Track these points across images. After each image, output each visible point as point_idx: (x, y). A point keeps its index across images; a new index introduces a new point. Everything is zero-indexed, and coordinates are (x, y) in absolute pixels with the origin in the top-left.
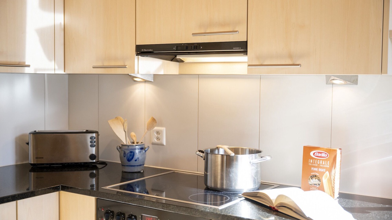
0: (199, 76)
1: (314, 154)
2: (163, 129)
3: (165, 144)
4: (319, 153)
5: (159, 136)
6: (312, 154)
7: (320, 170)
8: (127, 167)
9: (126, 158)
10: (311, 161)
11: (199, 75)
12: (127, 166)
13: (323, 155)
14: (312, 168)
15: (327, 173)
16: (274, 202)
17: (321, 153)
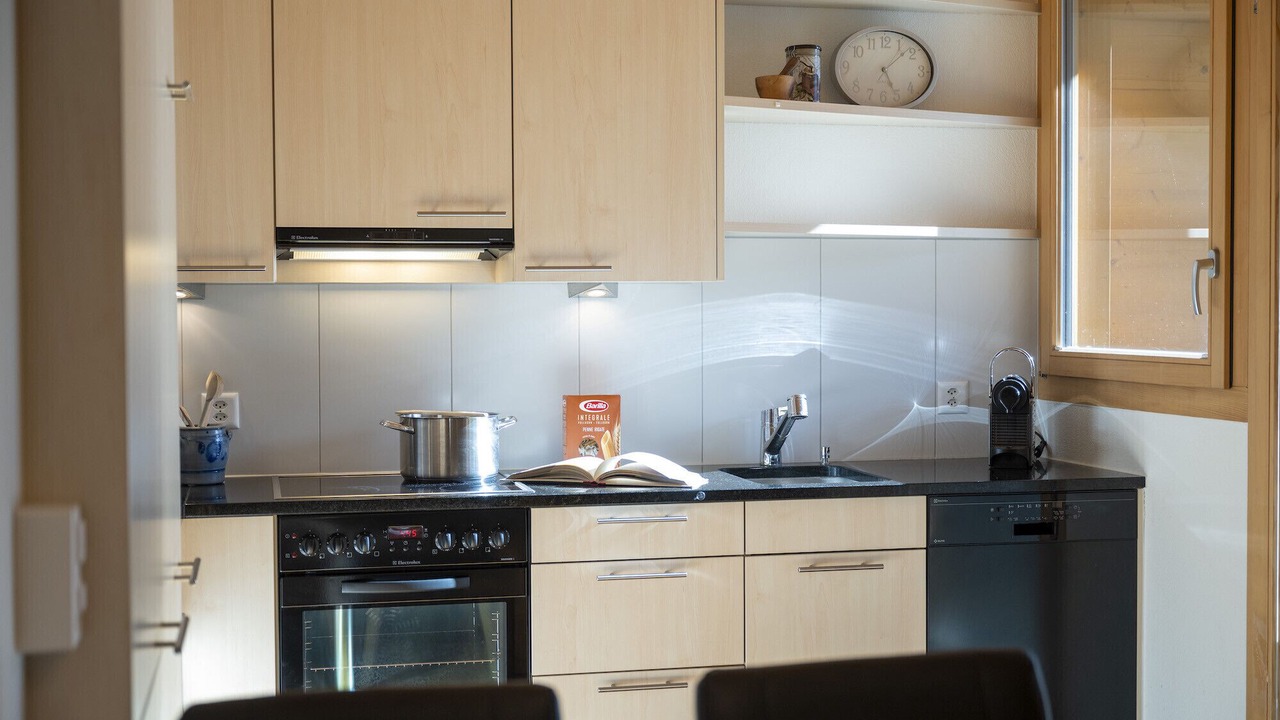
0: (319, 287)
1: (585, 406)
2: (234, 395)
3: (238, 426)
4: (593, 403)
5: (223, 410)
6: (582, 406)
7: (597, 429)
8: (204, 475)
9: (204, 455)
10: (582, 418)
11: (319, 284)
12: (205, 472)
13: (600, 406)
14: (584, 429)
15: (608, 432)
16: (593, 475)
17: (597, 403)
